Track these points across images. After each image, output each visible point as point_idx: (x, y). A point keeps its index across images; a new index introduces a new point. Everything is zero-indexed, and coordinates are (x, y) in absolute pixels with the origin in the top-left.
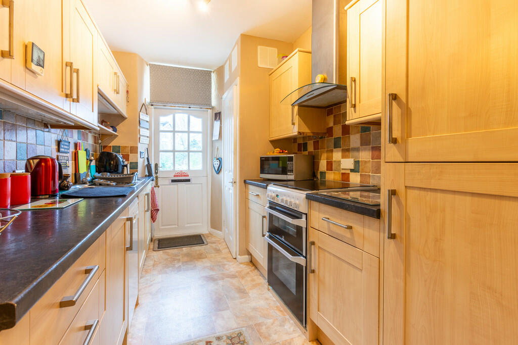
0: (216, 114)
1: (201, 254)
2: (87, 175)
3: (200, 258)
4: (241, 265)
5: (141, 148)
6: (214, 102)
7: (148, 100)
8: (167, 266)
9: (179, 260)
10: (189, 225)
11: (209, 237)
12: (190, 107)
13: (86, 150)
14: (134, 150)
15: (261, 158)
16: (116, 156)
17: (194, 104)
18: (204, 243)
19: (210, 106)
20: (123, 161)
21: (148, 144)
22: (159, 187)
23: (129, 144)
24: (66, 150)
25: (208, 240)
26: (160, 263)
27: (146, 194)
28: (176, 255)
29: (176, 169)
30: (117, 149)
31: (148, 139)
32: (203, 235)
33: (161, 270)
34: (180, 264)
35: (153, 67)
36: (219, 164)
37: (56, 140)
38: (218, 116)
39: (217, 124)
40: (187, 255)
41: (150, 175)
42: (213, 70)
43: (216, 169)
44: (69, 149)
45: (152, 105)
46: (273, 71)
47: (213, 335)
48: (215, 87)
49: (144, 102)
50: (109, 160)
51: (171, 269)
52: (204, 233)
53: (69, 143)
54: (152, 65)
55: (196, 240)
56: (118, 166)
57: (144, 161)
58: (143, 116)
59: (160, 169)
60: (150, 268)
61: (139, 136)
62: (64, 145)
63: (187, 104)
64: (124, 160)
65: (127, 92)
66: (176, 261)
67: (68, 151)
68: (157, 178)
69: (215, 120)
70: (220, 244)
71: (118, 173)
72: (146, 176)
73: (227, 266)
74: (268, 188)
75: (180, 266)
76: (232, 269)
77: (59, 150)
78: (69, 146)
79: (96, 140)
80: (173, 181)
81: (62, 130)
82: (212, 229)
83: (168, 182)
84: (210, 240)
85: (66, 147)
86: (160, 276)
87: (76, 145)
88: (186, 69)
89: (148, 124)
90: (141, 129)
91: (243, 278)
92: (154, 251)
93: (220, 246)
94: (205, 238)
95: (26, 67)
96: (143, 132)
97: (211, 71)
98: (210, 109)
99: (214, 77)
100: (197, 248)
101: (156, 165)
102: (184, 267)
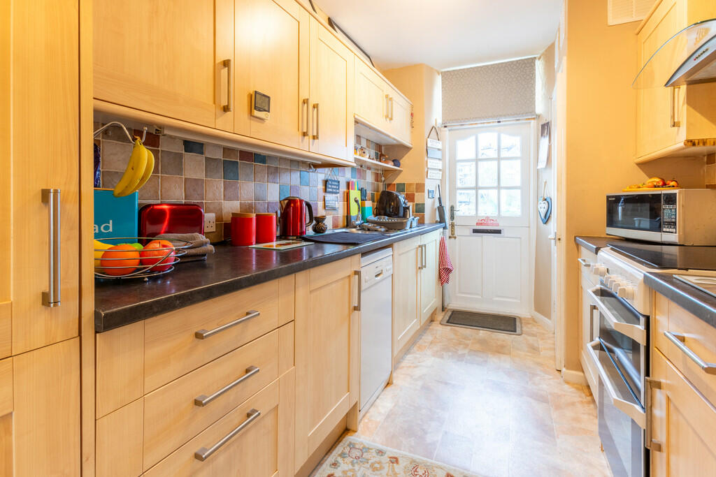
0: (543, 126)
1: (503, 347)
2: (357, 218)
3: (499, 353)
4: (566, 386)
5: (430, 185)
6: (540, 108)
7: (440, 121)
8: (446, 349)
9: (467, 345)
10: (497, 299)
11: (529, 324)
12: (499, 122)
13: (361, 190)
14: (420, 187)
15: (608, 197)
16: (397, 197)
17: (504, 116)
18: (515, 331)
19: (533, 115)
20: (404, 203)
21: (441, 180)
22: (455, 238)
23: (415, 180)
24: (335, 191)
25: (524, 329)
26: (440, 342)
27: (419, 246)
28: (466, 338)
29: (479, 215)
30: (401, 187)
31: (441, 173)
32: (520, 318)
33: (437, 352)
34: (466, 351)
35: (447, 76)
36: (546, 206)
37: (323, 181)
38: (546, 128)
39: (544, 142)
40: (482, 342)
41: (442, 220)
42: (539, 56)
43: (543, 216)
44: (338, 189)
45: (445, 127)
46: (643, 23)
47: (462, 471)
48: (541, 82)
49: (434, 124)
50: (389, 201)
51: (450, 354)
52: (522, 316)
53: (339, 182)
54: (445, 72)
55: (507, 323)
56: (399, 207)
57: (434, 202)
58: (432, 143)
59: (457, 214)
60: (426, 344)
61: (426, 170)
62: (331, 185)
63: (492, 117)
64: (406, 201)
65: (412, 115)
66: (462, 346)
67: (338, 191)
68: (453, 225)
69: (542, 135)
70: (543, 339)
71: (399, 217)
72: (437, 222)
73: (538, 378)
74: (601, 253)
75: (465, 354)
76: (544, 386)
77: (325, 191)
78: (338, 185)
79: (377, 177)
80: (475, 231)
81: (331, 169)
82: (536, 313)
83: (469, 232)
84: (527, 330)
85: (335, 187)
86: (433, 358)
87: (348, 184)
88: (492, 65)
89: (440, 152)
90: (429, 161)
91: (558, 407)
92: (440, 324)
93: (540, 342)
94: (521, 323)
95: (251, 115)
96: (432, 163)
97: (535, 58)
98: (534, 119)
99: (539, 66)
100: (502, 337)
101: (452, 209)
102: (469, 358)
